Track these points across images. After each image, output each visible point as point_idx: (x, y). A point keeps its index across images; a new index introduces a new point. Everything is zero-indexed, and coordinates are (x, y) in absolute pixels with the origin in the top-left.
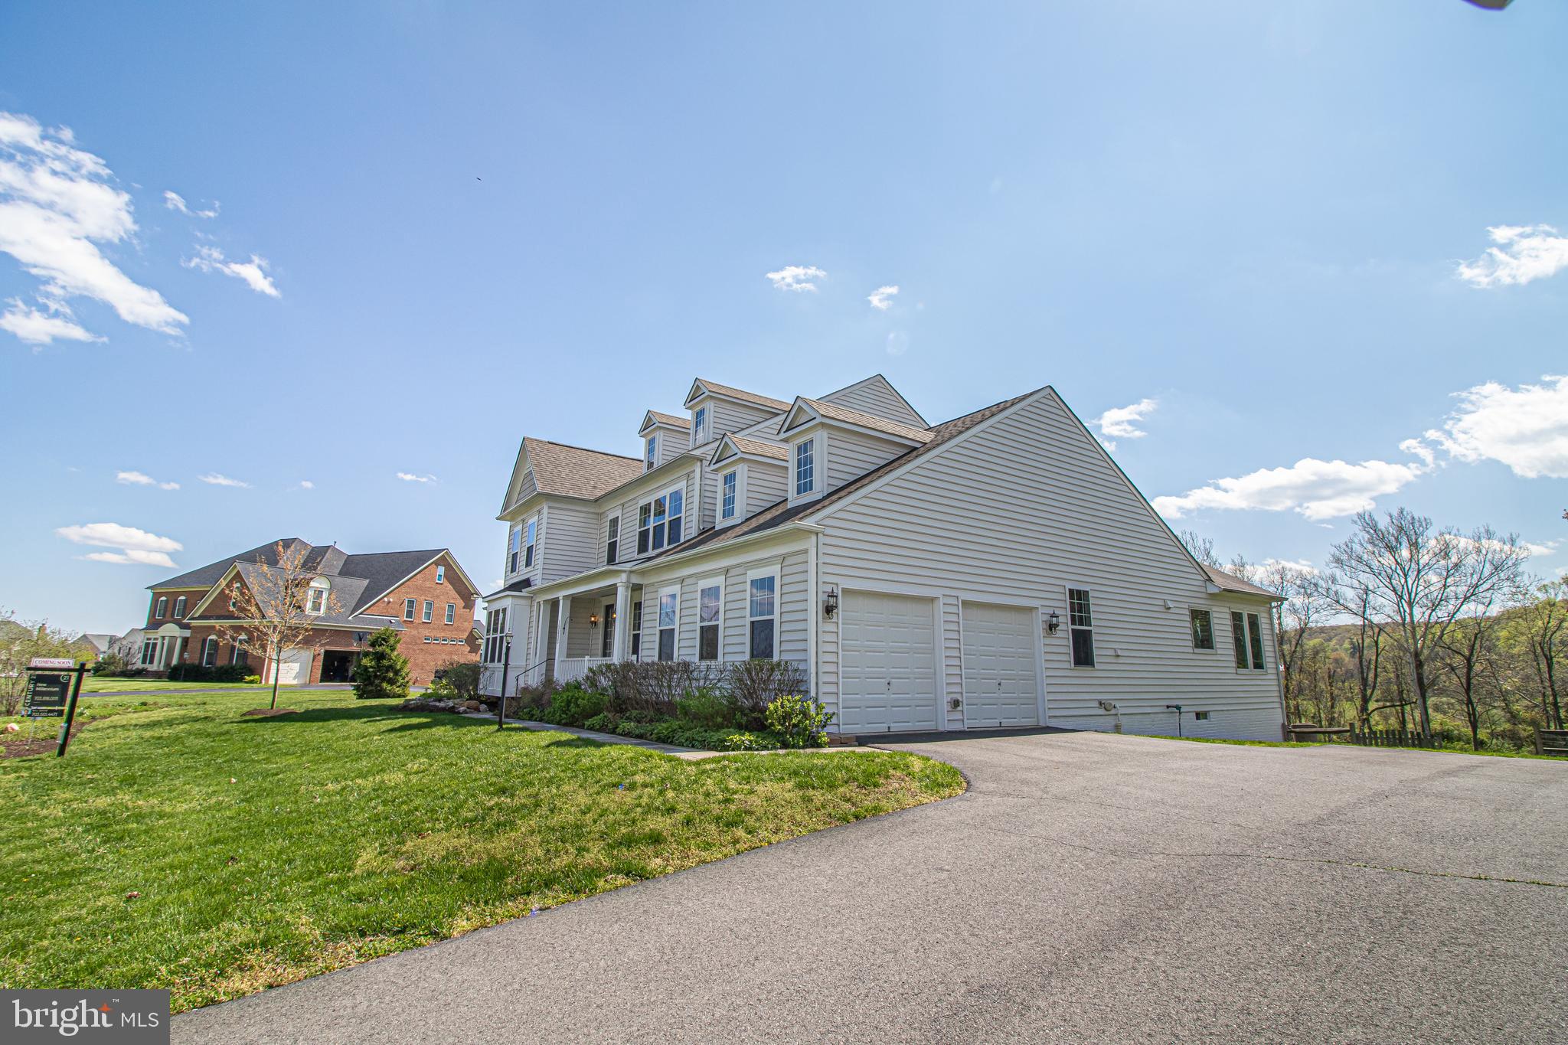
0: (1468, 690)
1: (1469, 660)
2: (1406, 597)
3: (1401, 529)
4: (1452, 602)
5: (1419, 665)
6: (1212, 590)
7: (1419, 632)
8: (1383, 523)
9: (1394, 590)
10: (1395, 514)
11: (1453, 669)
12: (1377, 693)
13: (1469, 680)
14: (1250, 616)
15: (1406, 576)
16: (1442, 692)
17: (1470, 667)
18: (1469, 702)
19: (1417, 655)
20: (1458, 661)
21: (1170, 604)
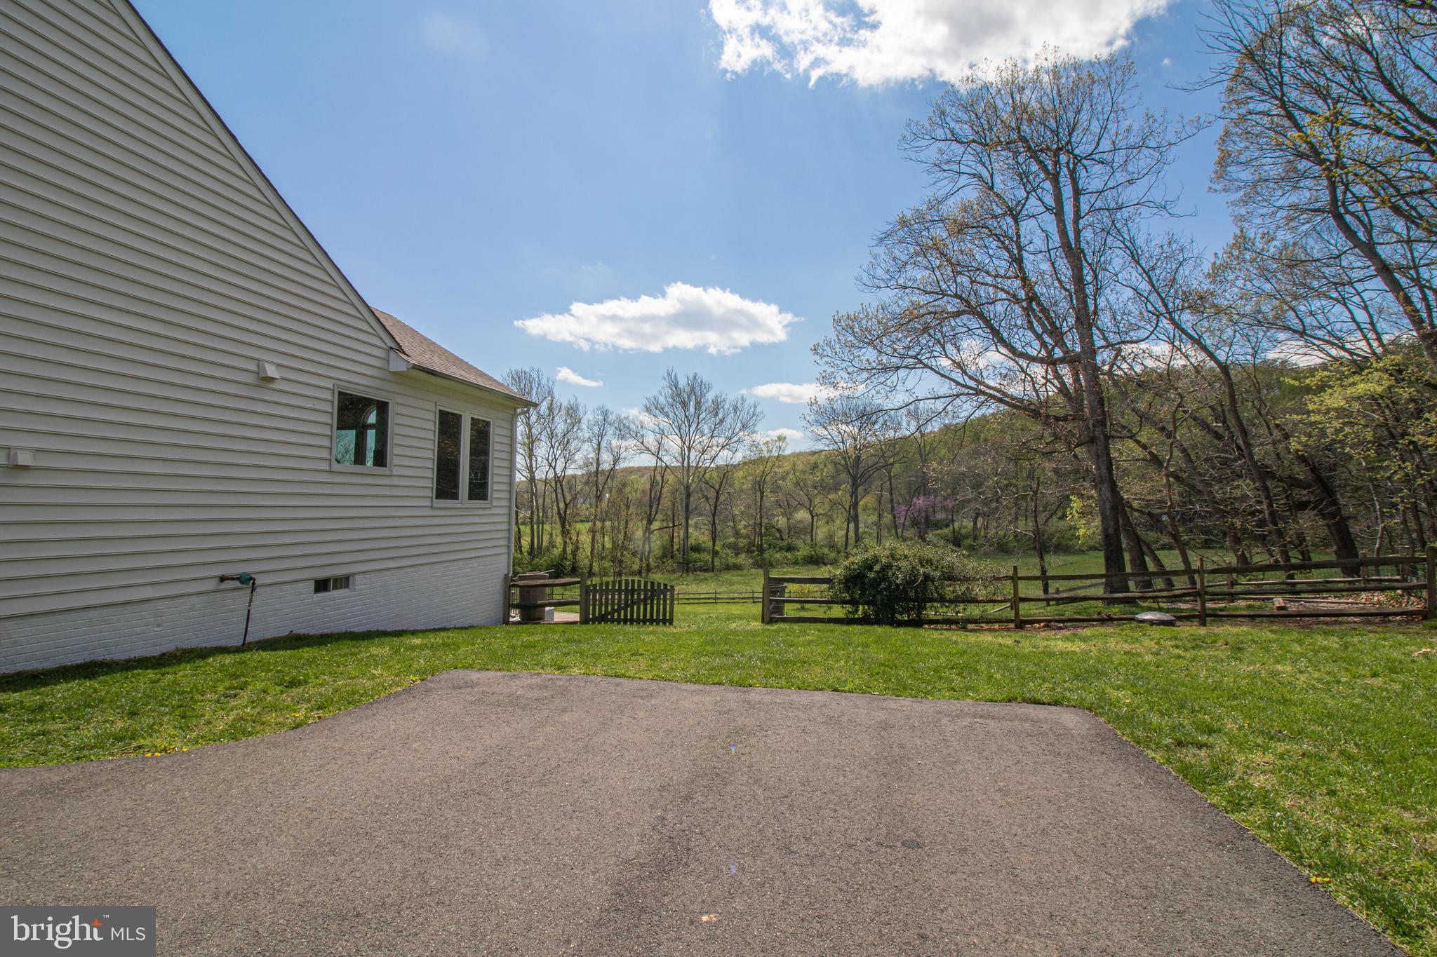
0: (714, 515)
1: (718, 492)
2: (687, 443)
3: (692, 389)
4: (715, 448)
5: (688, 496)
6: (398, 365)
7: (692, 471)
8: (682, 382)
9: (681, 438)
10: (691, 377)
11: (707, 499)
12: (659, 516)
13: (716, 506)
14: (474, 422)
15: (690, 426)
16: (700, 514)
17: (717, 498)
18: (714, 524)
19: (688, 487)
20: (712, 494)
21: (271, 371)
